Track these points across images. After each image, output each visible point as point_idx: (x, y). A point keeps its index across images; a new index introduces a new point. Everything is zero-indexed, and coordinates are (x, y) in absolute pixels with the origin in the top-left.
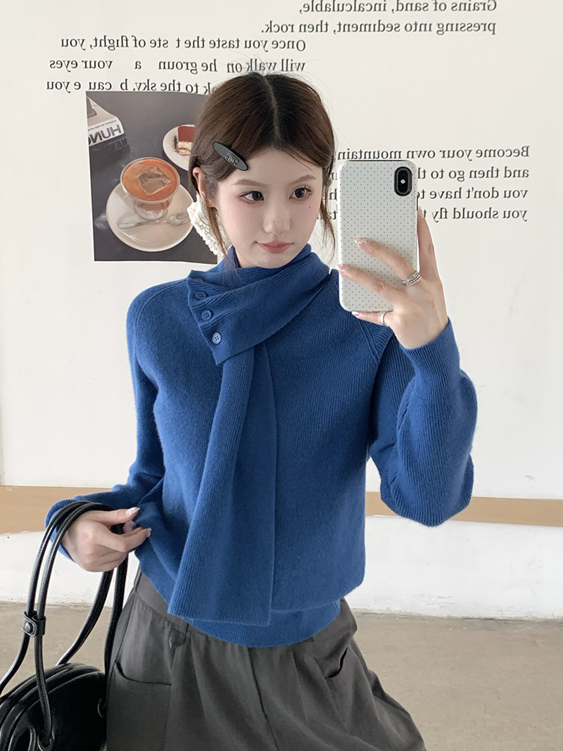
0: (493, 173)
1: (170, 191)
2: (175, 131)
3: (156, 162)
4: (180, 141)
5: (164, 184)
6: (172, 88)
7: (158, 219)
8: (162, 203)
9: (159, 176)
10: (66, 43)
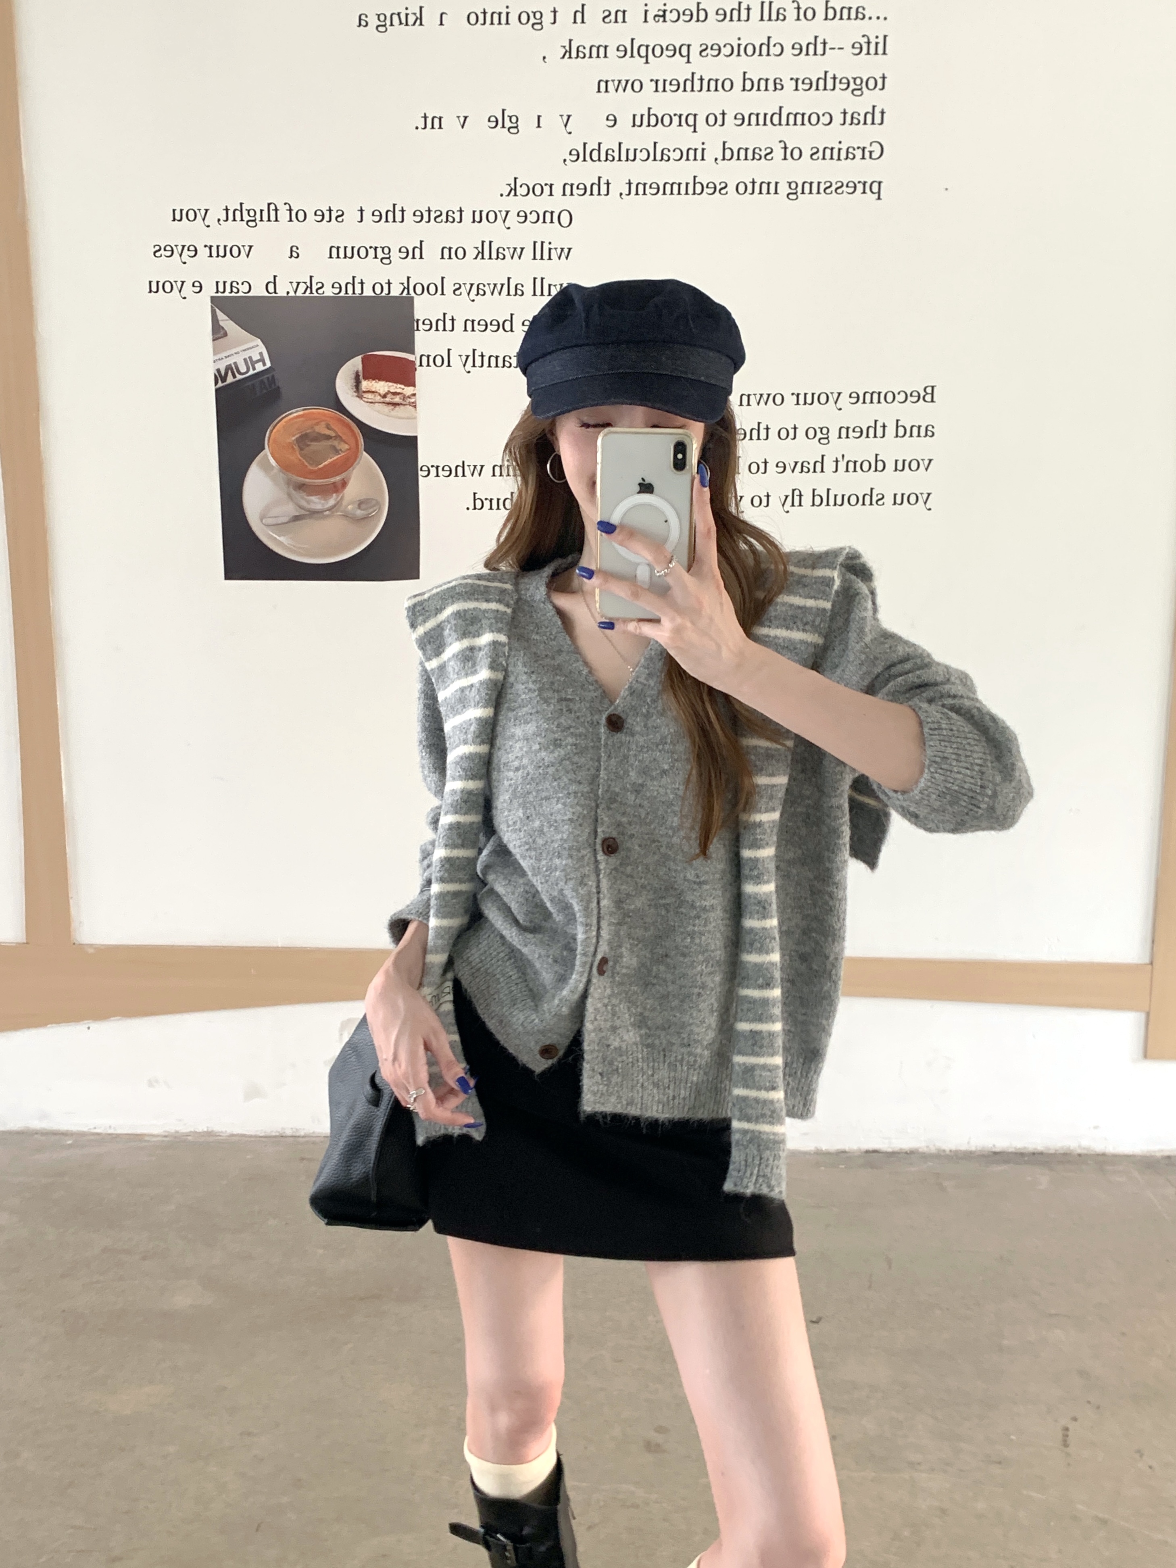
0: (875, 430)
1: (348, 463)
2: (356, 363)
3: (324, 415)
4: (365, 378)
5: (337, 451)
6: (350, 291)
7: (329, 510)
8: (334, 483)
9: (328, 437)
10: (178, 216)
